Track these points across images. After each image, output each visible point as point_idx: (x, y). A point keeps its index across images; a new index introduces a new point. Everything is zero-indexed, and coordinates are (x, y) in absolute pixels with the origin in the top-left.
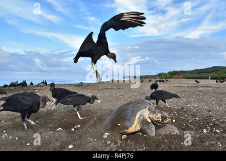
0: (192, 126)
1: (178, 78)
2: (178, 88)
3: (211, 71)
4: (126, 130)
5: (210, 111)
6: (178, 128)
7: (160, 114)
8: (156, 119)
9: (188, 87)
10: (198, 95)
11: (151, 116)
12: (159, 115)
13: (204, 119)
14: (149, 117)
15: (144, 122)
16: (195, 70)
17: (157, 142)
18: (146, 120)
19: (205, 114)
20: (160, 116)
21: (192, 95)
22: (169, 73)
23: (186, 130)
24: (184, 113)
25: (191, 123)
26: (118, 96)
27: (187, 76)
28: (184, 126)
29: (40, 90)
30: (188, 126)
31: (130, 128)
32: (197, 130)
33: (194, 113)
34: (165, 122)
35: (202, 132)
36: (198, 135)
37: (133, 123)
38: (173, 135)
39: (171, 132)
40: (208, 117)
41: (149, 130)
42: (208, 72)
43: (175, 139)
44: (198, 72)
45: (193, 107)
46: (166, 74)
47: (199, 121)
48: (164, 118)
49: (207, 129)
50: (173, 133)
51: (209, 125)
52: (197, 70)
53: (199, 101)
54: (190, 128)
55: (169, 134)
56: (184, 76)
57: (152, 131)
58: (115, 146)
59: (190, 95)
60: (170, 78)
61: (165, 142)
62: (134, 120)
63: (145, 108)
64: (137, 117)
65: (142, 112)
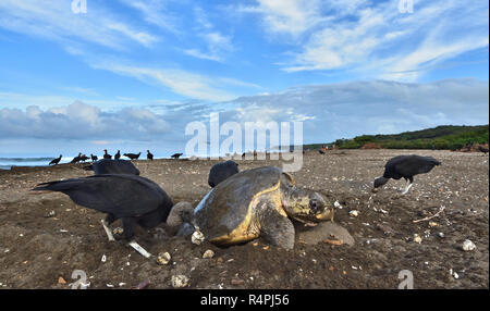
4: (226, 237)
7: (307, 198)
8: (297, 210)
11: (286, 204)
12: (305, 201)
14: (283, 206)
15: (268, 217)
16: (403, 134)
18: (275, 212)
20: (307, 203)
27: (389, 144)
31: (234, 231)
32: (398, 236)
34: (319, 217)
35: (411, 240)
37: (242, 220)
38: (337, 247)
41: (280, 235)
42: (429, 137)
43: (338, 257)
44: (410, 137)
46: (350, 141)
48: (316, 207)
49: (422, 235)
50: (334, 242)
52: (408, 133)
54: (381, 232)
56: (384, 145)
57: (288, 238)
62: (246, 212)
63: (274, 185)
64: (253, 204)
65: (267, 194)
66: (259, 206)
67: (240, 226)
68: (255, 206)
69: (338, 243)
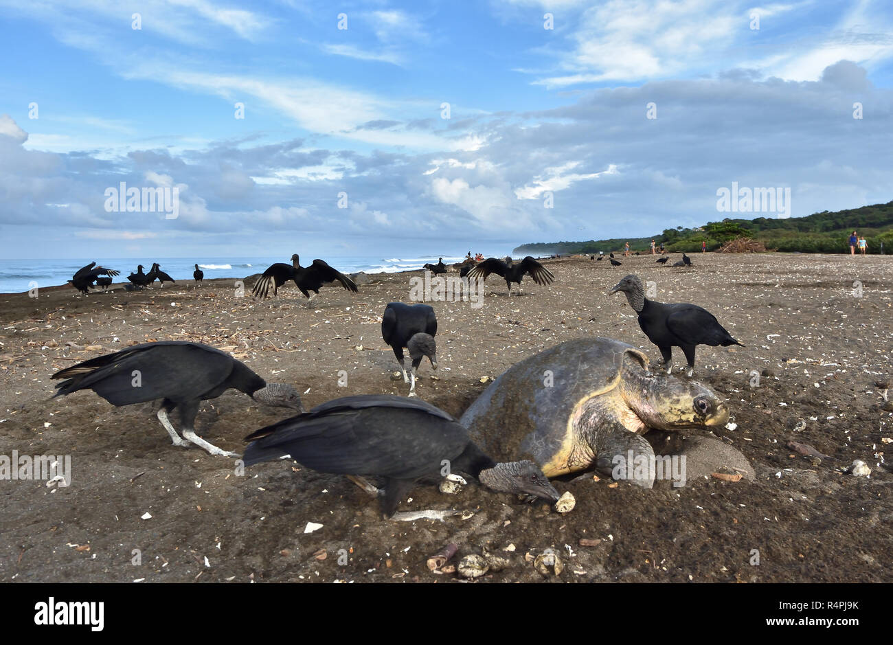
0: (809, 450)
1: (747, 249)
2: (745, 292)
3: (883, 218)
5: (883, 387)
6: (749, 457)
7: (687, 396)
8: (673, 419)
9: (788, 286)
10: (833, 317)
12: (687, 401)
13: (859, 418)
17: (661, 510)
18: (618, 427)
19: (863, 398)
20: (690, 405)
21: (807, 318)
22: (708, 227)
23: (783, 466)
24: (772, 392)
25: (805, 436)
26: (496, 326)
27: (782, 240)
28: (772, 447)
29: (188, 300)
30: (792, 450)
31: (546, 466)
32: (827, 464)
33: (815, 392)
34: (709, 422)
35: (851, 472)
36: (836, 486)
37: (558, 447)
38: (730, 485)
39: (722, 471)
40: (874, 409)
42: (873, 225)
43: (736, 500)
44: (830, 223)
45: (811, 367)
46: (694, 233)
47: (839, 427)
48: (705, 409)
49: (871, 461)
50: (727, 477)
51: (878, 442)
52: (827, 216)
53: (836, 343)
54: (801, 456)
55: (713, 478)
56: (769, 241)
58: (491, 527)
59: (798, 318)
60: (713, 249)
61: (697, 513)
62: (564, 431)
63: (610, 380)
64: (574, 420)
65: (597, 397)
66: (584, 420)
67: (556, 458)
68: (576, 422)
69: (735, 479)
